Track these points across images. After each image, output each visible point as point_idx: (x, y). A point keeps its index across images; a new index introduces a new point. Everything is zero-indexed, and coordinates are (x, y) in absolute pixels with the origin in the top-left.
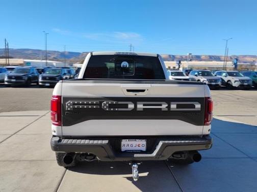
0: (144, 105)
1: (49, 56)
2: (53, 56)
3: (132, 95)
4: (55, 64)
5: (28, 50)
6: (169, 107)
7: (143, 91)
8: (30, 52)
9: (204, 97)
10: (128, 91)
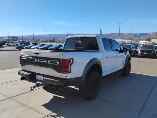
0: (40, 60)
1: (127, 37)
2: (129, 37)
3: (36, 55)
4: (127, 42)
5: (115, 34)
6: (47, 62)
7: (39, 54)
8: (116, 35)
9: (61, 58)
10: (35, 54)
